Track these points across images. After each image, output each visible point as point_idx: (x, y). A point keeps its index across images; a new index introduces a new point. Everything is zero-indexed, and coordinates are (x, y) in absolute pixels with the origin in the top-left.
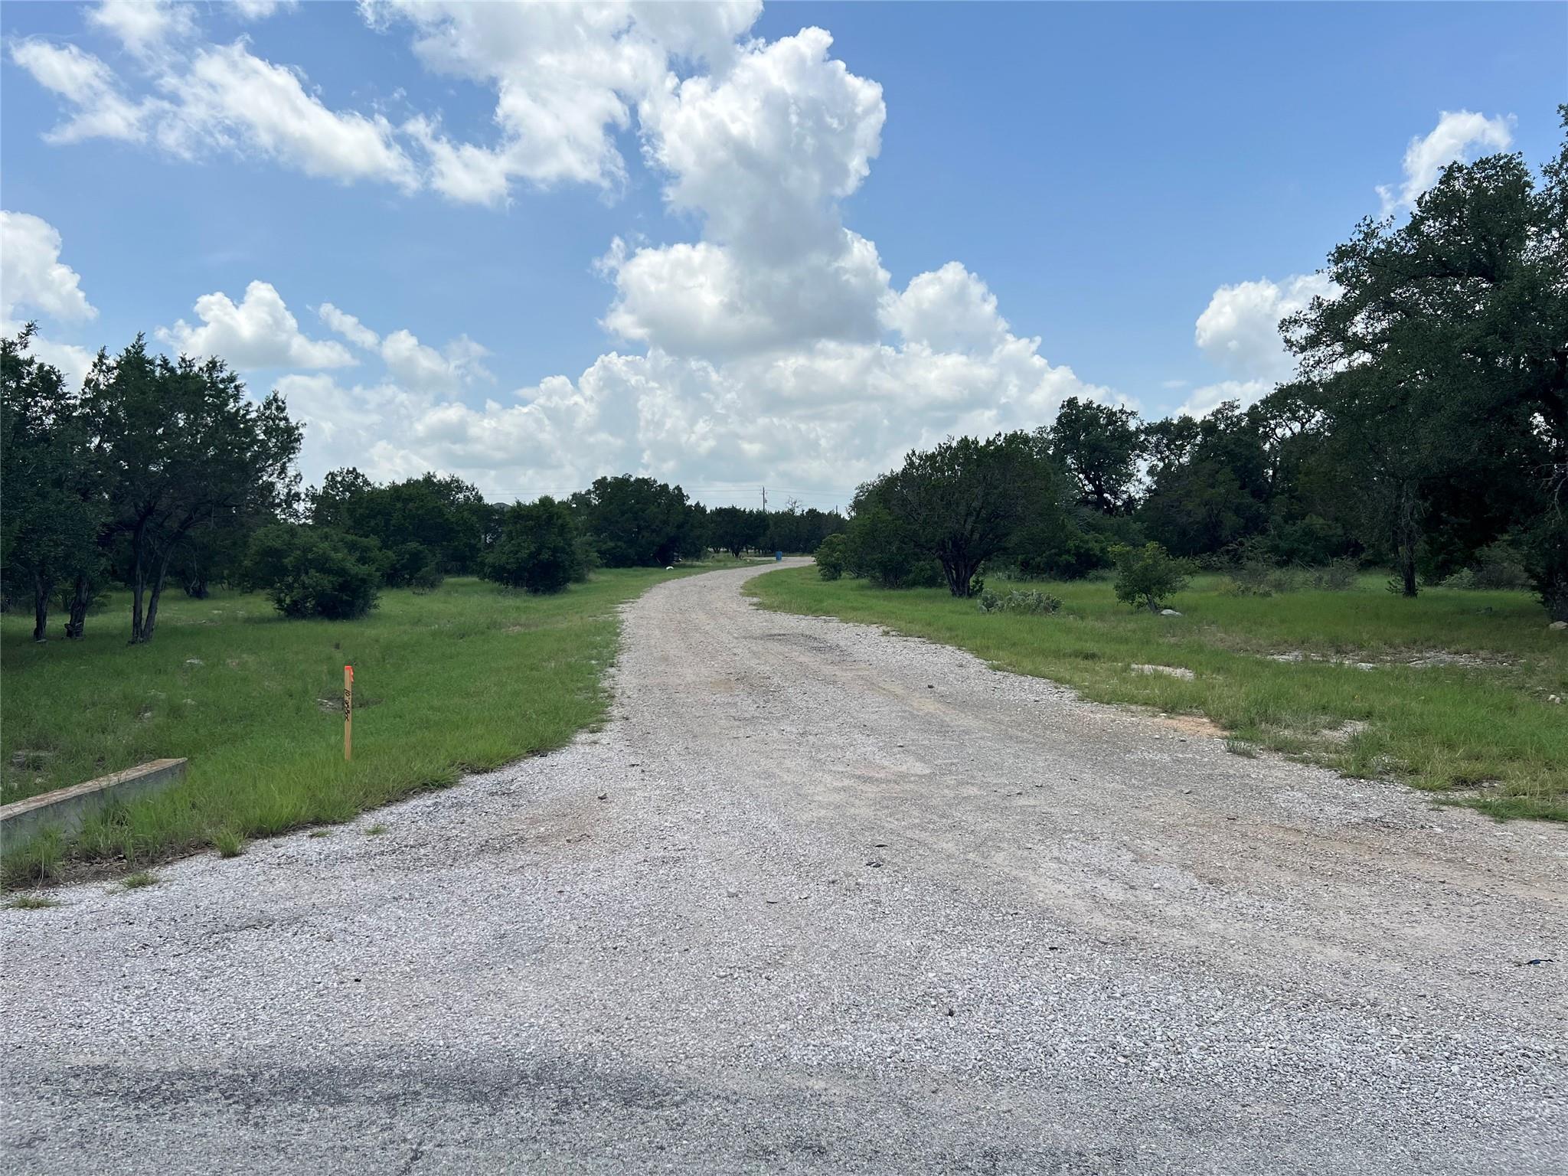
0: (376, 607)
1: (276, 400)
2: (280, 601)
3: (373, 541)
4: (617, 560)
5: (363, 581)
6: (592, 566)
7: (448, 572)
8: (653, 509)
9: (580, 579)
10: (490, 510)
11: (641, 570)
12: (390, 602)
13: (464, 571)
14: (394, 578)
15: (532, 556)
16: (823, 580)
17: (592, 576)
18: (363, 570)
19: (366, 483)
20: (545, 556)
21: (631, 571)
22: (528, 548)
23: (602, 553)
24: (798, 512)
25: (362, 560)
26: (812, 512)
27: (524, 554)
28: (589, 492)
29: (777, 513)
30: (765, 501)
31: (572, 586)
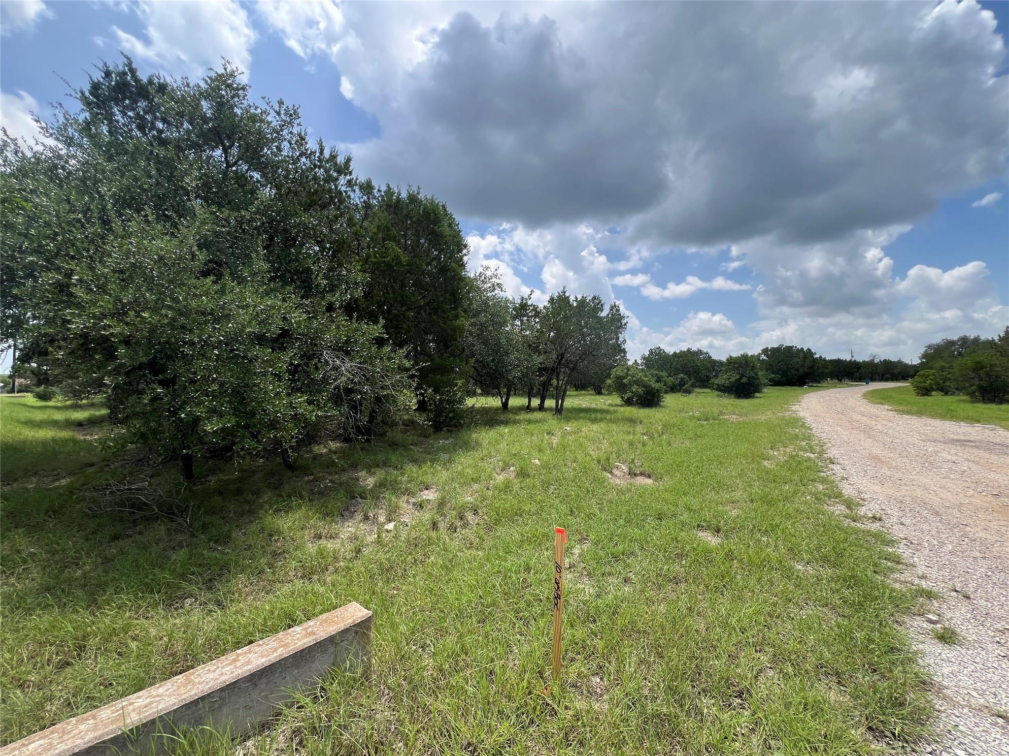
0: (663, 402)
1: (615, 306)
2: (622, 398)
3: (664, 374)
4: (777, 383)
5: (658, 390)
6: (765, 385)
7: (696, 387)
8: (796, 360)
9: (759, 391)
10: (715, 362)
11: (789, 388)
12: (670, 400)
13: (704, 386)
14: (673, 389)
15: (737, 380)
16: (918, 395)
17: (765, 390)
18: (657, 386)
19: (664, 352)
20: (744, 380)
21: (783, 388)
22: (735, 377)
23: (770, 380)
24: (876, 361)
25: (658, 381)
26: (885, 360)
27: (733, 379)
28: (759, 354)
29: (864, 362)
30: (852, 357)
31: (757, 395)
